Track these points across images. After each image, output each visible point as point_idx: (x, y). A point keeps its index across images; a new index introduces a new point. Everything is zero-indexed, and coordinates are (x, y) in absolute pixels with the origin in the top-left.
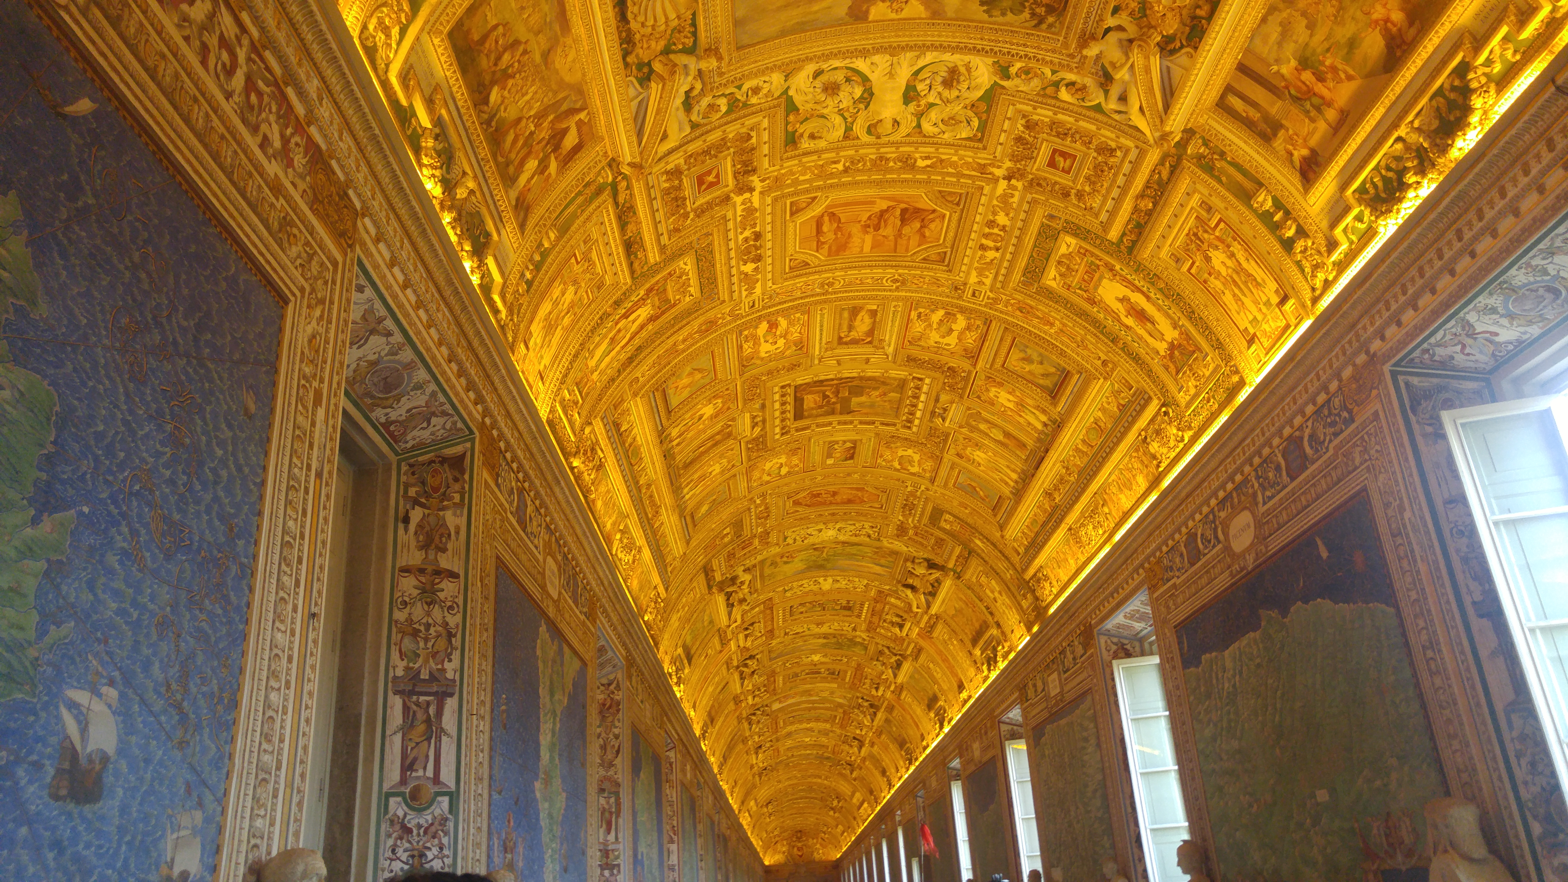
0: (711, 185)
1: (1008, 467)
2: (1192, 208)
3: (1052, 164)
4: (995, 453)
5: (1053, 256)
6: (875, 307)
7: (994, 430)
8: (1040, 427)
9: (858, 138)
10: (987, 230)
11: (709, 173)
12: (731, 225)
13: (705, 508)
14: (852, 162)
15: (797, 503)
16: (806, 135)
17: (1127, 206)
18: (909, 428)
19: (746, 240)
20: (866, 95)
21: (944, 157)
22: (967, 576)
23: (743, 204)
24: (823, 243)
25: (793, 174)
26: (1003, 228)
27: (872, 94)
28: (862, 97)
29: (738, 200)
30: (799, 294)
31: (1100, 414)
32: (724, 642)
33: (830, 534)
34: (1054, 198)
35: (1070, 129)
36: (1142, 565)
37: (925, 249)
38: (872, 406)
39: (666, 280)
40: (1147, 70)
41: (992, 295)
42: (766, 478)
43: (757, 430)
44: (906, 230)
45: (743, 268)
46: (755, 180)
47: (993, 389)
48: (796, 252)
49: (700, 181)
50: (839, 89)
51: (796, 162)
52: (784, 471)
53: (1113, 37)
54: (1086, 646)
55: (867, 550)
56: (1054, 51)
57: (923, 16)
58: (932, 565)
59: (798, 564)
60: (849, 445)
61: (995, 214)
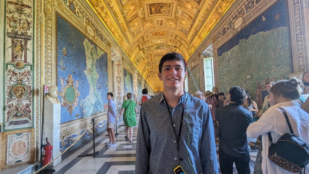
1: (189, 24)
4: (187, 21)
7: (187, 15)
8: (195, 12)
13: (136, 33)
15: (153, 35)
18: (171, 17)
22: (180, 48)
31: (208, 6)
32: (144, 60)
33: (159, 41)
36: (212, 39)
38: (165, 11)
42: (147, 28)
43: (143, 15)
47: (187, 4)
52: (150, 27)
54: (199, 57)
55: (165, 45)
58: (175, 47)
59: (154, 47)
60: (161, 21)
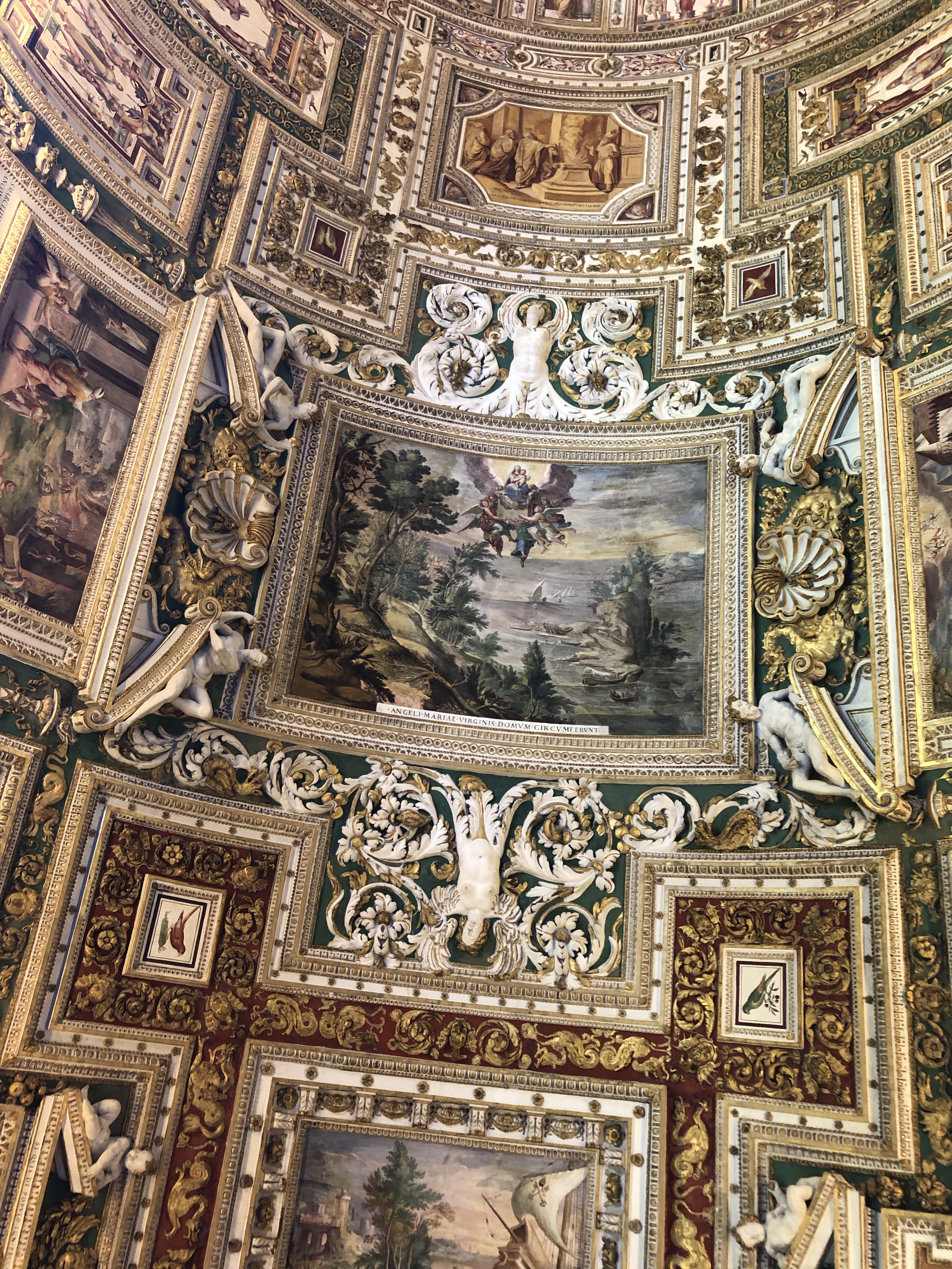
0: (755, 273)
2: (170, 175)
3: (339, 237)
5: (330, 88)
6: (549, 13)
9: (566, 300)
10: (410, 134)
11: (757, 294)
12: (735, 202)
14: (574, 264)
16: (629, 319)
17: (248, 173)
19: (715, 171)
20: (557, 362)
21: (464, 256)
23: (715, 231)
24: (612, 140)
25: (647, 261)
26: (392, 136)
27: (549, 362)
28: (562, 360)
29: (721, 240)
30: (649, 57)
34: (334, 184)
35: (322, 290)
37: (485, 110)
39: (838, 136)
40: (243, 383)
41: (400, 18)
44: (508, 144)
45: (722, 122)
46: (697, 264)
48: (648, 132)
49: (770, 287)
50: (589, 378)
51: (644, 280)
53: (284, 424)
56: (347, 402)
57: (490, 461)
61: (402, 161)
